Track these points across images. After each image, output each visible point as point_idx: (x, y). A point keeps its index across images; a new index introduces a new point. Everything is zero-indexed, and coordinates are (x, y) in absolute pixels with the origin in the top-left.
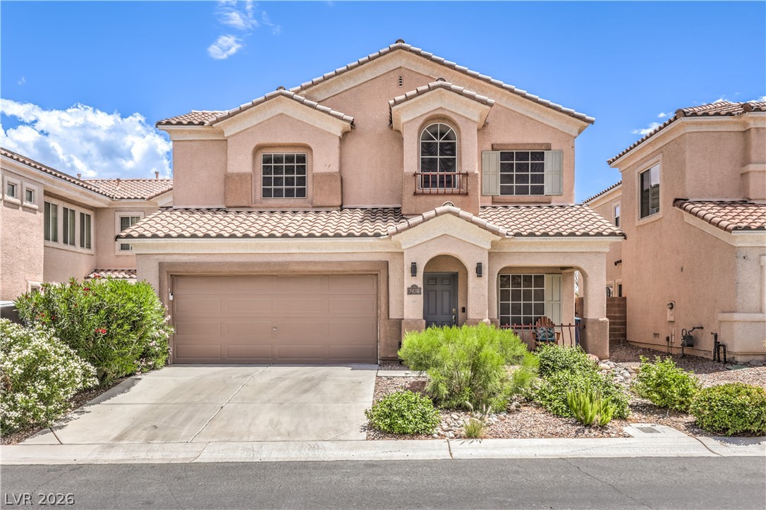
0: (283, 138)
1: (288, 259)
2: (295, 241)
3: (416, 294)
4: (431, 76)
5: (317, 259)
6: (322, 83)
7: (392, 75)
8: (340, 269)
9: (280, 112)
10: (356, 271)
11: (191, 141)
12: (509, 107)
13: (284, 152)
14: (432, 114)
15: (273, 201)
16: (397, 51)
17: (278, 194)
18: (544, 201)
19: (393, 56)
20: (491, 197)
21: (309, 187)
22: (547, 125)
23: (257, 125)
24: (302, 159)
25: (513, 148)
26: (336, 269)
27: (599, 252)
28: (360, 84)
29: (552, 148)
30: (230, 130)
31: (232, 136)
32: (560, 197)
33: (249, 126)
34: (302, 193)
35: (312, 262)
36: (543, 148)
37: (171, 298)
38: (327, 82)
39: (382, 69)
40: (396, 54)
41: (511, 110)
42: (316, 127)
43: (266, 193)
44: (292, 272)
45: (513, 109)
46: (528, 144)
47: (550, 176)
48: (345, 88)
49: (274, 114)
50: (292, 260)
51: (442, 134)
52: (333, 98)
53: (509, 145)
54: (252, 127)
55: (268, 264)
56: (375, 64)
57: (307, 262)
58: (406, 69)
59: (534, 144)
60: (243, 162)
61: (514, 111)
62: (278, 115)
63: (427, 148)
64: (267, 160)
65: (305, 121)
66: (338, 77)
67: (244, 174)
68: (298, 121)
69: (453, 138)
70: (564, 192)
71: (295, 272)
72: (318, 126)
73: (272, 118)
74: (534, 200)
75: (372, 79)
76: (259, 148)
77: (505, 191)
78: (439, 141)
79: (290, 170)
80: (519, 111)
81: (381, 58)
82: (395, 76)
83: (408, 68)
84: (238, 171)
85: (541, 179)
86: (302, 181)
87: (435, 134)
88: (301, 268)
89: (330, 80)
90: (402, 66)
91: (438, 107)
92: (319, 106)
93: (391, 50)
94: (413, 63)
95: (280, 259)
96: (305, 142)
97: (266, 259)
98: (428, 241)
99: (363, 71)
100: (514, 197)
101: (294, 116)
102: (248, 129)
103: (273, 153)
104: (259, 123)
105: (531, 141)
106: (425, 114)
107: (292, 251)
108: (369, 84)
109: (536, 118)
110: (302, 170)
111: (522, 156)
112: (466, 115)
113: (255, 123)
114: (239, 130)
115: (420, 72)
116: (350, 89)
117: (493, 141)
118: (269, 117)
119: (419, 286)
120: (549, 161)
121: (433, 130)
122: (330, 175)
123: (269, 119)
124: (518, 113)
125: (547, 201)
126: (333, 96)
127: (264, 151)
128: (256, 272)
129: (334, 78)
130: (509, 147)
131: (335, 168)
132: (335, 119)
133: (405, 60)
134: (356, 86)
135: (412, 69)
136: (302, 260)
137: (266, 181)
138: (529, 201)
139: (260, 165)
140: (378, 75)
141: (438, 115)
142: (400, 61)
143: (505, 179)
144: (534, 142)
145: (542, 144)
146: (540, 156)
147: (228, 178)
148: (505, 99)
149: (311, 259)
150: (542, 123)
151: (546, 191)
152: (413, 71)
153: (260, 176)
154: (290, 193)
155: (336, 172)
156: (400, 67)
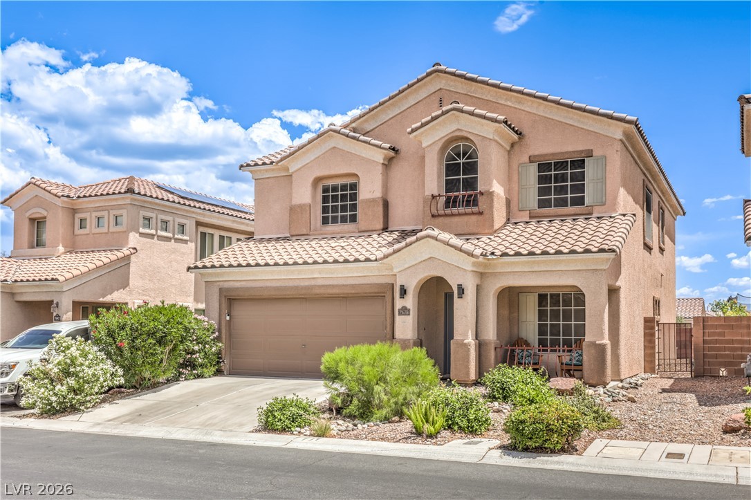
0: (337, 169)
1: (313, 283)
2: (313, 268)
3: (406, 315)
4: (469, 94)
5: (335, 282)
6: (369, 115)
7: (433, 98)
8: (353, 292)
9: (332, 145)
10: (366, 293)
11: (268, 178)
12: (547, 116)
13: (339, 182)
14: (450, 136)
15: (331, 228)
16: (433, 75)
17: (335, 220)
18: (584, 213)
19: (431, 80)
20: (528, 212)
21: (360, 212)
22: (588, 130)
23: (315, 159)
24: (354, 186)
25: (551, 158)
26: (349, 292)
27: (596, 270)
28: (405, 110)
29: (594, 154)
30: (294, 166)
31: (296, 171)
32: (603, 207)
33: (308, 162)
34: (353, 219)
35: (330, 285)
36: (583, 155)
37: (228, 318)
38: (372, 113)
39: (423, 94)
40: (435, 77)
41: (550, 118)
42: (363, 157)
43: (325, 221)
44: (315, 295)
45: (551, 117)
46: (567, 152)
47: (591, 185)
48: (391, 116)
49: (327, 149)
50: (316, 284)
51: (464, 154)
52: (381, 126)
53: (546, 155)
54: (311, 161)
55: (296, 287)
56: (416, 90)
57: (327, 285)
58: (446, 90)
59: (574, 152)
60: (304, 194)
61: (552, 119)
62: (331, 149)
63: (451, 169)
64: (325, 190)
65: (353, 152)
66: (382, 106)
67: (304, 205)
68: (348, 152)
69: (475, 157)
70: (607, 201)
71: (318, 294)
72: (364, 155)
73: (326, 152)
74: (573, 213)
75: (414, 105)
76: (317, 181)
77: (543, 204)
78: (462, 161)
79: (344, 197)
80: (557, 119)
81: (420, 83)
82: (436, 98)
83: (448, 89)
84: (300, 203)
85: (581, 189)
86: (354, 207)
87: (458, 155)
88: (322, 291)
89: (375, 111)
90: (442, 87)
91: (455, 129)
92: (362, 138)
93: (429, 74)
94: (452, 83)
95: (307, 283)
96: (353, 172)
97: (296, 284)
98: (416, 264)
99: (406, 97)
100: (553, 210)
101: (344, 149)
102: (308, 164)
103: (330, 183)
104: (317, 158)
105: (570, 149)
106: (444, 137)
107: (315, 276)
108: (412, 109)
109: (575, 124)
110: (354, 197)
111: (561, 165)
112: (481, 134)
113: (313, 158)
114: (300, 166)
115: (459, 91)
116: (395, 116)
117: (531, 153)
118: (323, 152)
119: (408, 307)
120: (590, 170)
121: (456, 151)
122: (374, 200)
123: (324, 153)
124: (557, 120)
125: (587, 212)
126: (381, 125)
127: (324, 182)
128: (288, 295)
129: (379, 108)
130: (547, 158)
131: (378, 194)
132: (375, 148)
133: (444, 82)
134: (400, 113)
135: (451, 89)
136: (323, 284)
137: (325, 210)
138: (568, 213)
139: (320, 195)
140: (420, 99)
141: (456, 136)
142: (441, 83)
143: (542, 192)
144: (574, 150)
145: (581, 152)
146: (581, 163)
147: (293, 209)
148: (542, 108)
149: (331, 282)
150: (582, 129)
151: (587, 201)
152: (452, 91)
153: (320, 205)
154: (344, 220)
155: (378, 198)
156: (441, 89)
